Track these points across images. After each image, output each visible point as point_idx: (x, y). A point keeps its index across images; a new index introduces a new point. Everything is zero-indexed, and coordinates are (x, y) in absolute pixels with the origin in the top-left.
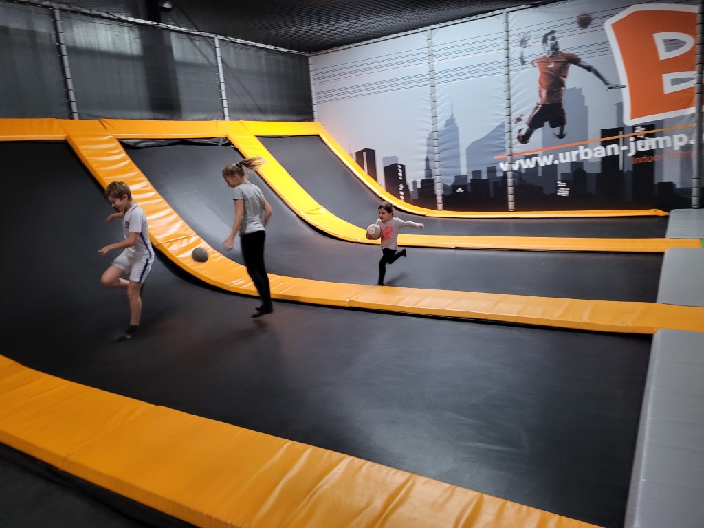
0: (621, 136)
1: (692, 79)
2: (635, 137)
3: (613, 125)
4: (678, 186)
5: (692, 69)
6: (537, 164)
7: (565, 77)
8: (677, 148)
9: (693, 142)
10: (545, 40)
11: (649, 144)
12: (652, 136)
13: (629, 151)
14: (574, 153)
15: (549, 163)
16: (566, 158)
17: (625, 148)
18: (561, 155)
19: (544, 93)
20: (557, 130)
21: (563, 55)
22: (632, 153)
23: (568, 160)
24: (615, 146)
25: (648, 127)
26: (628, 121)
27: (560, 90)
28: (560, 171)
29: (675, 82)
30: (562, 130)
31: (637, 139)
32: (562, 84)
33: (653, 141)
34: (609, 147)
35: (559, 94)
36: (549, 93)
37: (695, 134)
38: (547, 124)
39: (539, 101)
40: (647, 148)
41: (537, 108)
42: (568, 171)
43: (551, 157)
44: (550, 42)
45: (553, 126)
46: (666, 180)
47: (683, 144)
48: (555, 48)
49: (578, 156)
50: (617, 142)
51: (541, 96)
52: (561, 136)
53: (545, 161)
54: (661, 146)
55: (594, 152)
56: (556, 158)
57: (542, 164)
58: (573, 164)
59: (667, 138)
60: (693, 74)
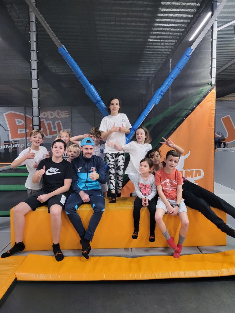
0: (9, 143)
1: (24, 131)
2: (12, 144)
3: (7, 140)
5: (24, 128)
8: (22, 147)
9: (25, 146)
11: (15, 146)
12: (16, 144)
13: (11, 147)
17: (10, 146)
22: (12, 148)
24: (8, 146)
25: (15, 141)
26: (11, 140)
29: (20, 131)
31: (13, 144)
33: (16, 145)
34: (6, 146)
37: (25, 144)
40: (15, 147)
47: (23, 146)
50: (8, 144)
54: (18, 147)
55: (2, 147)
59: (19, 144)
60: (24, 130)
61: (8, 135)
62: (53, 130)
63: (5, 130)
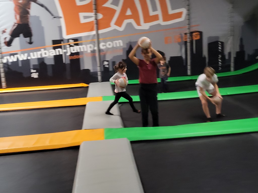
0: (62, 44)
2: (69, 45)
3: (58, 38)
4: (92, 71)
5: (92, 12)
6: (18, 59)
7: (29, 9)
8: (89, 51)
9: (96, 48)
11: (76, 49)
12: (77, 45)
13: (67, 52)
14: (39, 53)
15: (25, 59)
16: (35, 56)
17: (65, 51)
18: (31, 54)
19: (18, 17)
20: (28, 39)
22: (69, 54)
24: (60, 49)
25: (75, 40)
27: (27, 16)
28: (32, 63)
29: (85, 17)
30: (31, 39)
31: (71, 46)
32: (28, 13)
33: (78, 47)
34: (57, 50)
35: (27, 18)
36: (21, 17)
37: (96, 45)
38: (21, 35)
39: (15, 21)
40: (75, 51)
41: (14, 25)
42: (36, 63)
43: (26, 55)
45: (25, 36)
46: (86, 67)
47: (92, 49)
49: (41, 55)
50: (60, 47)
51: (16, 18)
52: (31, 43)
53: (23, 57)
54: (82, 50)
55: (49, 52)
56: (29, 55)
57: (21, 59)
58: (38, 59)
59: (84, 46)
60: (92, 14)
61: (59, 27)
62: (152, 13)
63: (52, 17)
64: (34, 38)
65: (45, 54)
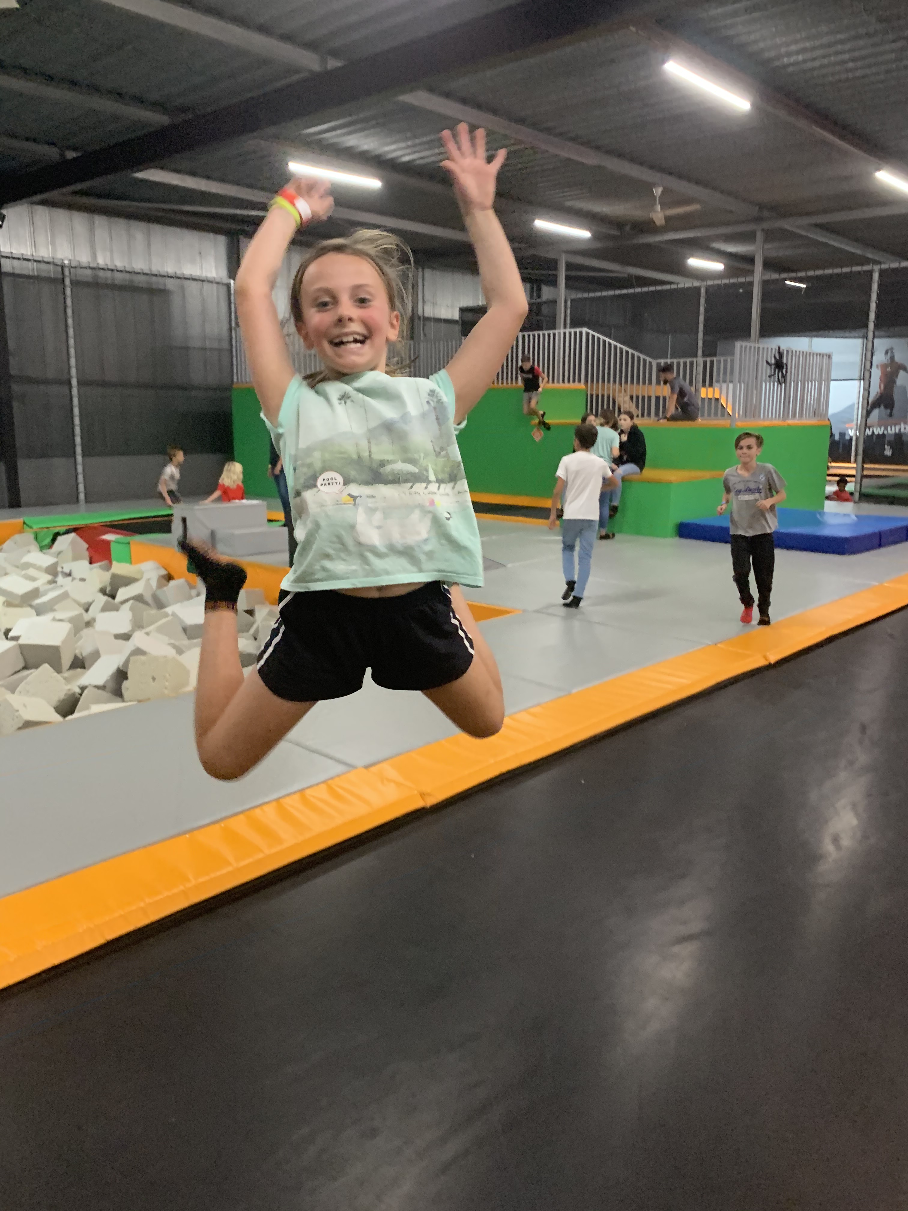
6: (873, 432)
7: (897, 377)
10: (886, 353)
14: (897, 428)
15: (881, 433)
16: (892, 430)
18: (889, 428)
19: (884, 385)
20: (889, 411)
21: (897, 363)
23: (893, 432)
27: (893, 386)
28: (887, 439)
30: (891, 412)
32: (894, 381)
35: (892, 388)
36: (886, 387)
38: (882, 407)
39: (879, 391)
41: (877, 395)
42: (892, 438)
43: (883, 428)
44: (889, 354)
45: (886, 407)
48: (892, 358)
49: (900, 430)
51: (880, 388)
52: (891, 415)
53: (878, 431)
56: (886, 429)
57: (876, 433)
58: (896, 434)
64: (895, 411)
65: (905, 428)
